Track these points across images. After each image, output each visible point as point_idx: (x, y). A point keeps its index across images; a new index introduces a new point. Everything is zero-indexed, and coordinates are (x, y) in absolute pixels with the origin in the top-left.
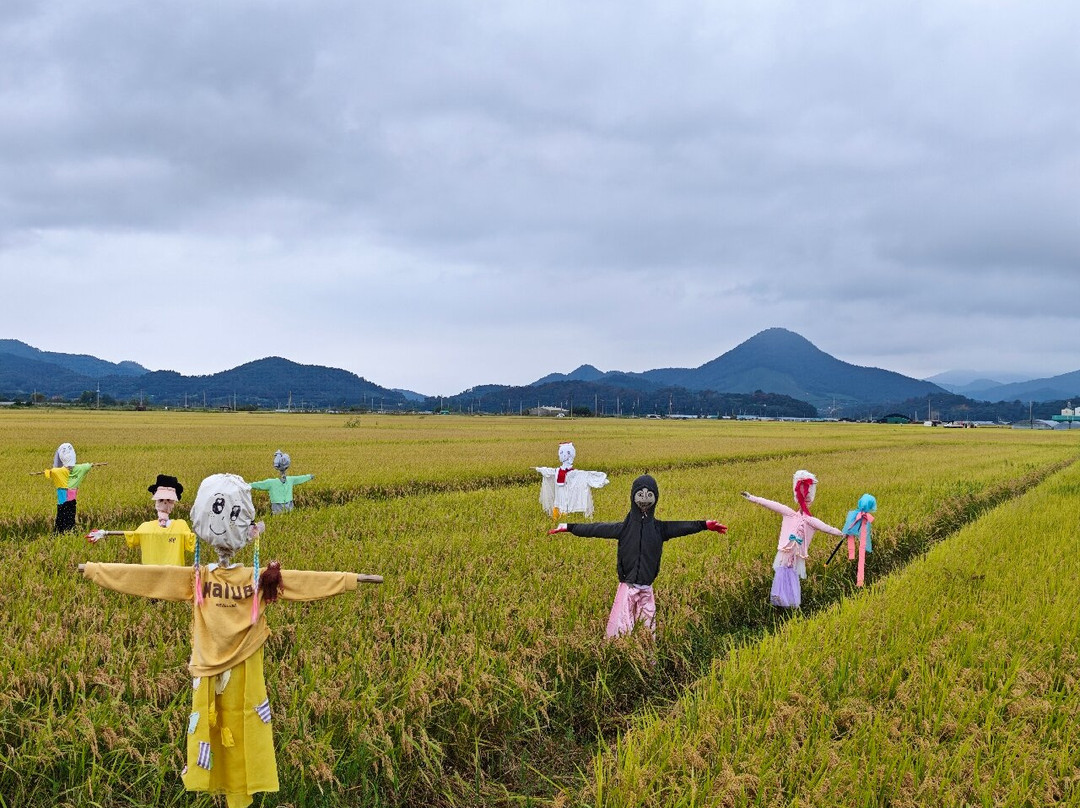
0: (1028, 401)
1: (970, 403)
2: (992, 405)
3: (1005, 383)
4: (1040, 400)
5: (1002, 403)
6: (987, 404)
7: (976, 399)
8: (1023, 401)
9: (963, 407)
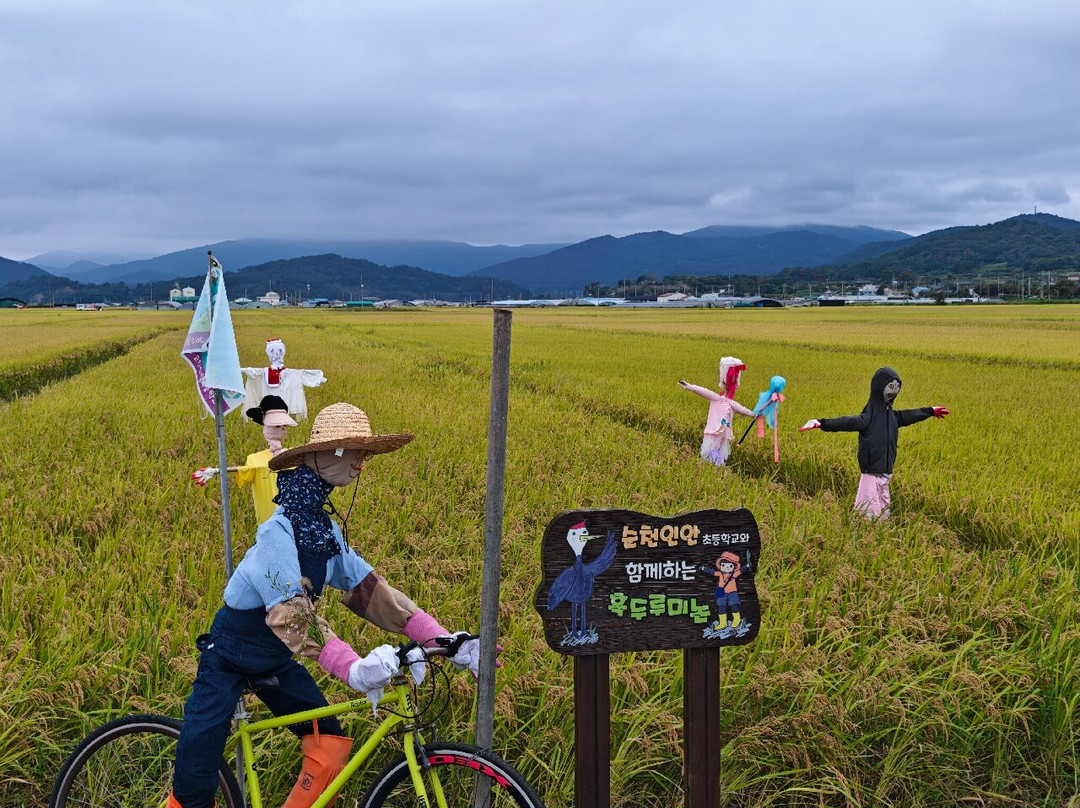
0: (132, 283)
1: (75, 285)
2: (97, 287)
3: (106, 264)
4: (144, 282)
5: (107, 284)
6: (92, 286)
7: (81, 282)
8: (127, 283)
9: (68, 289)
